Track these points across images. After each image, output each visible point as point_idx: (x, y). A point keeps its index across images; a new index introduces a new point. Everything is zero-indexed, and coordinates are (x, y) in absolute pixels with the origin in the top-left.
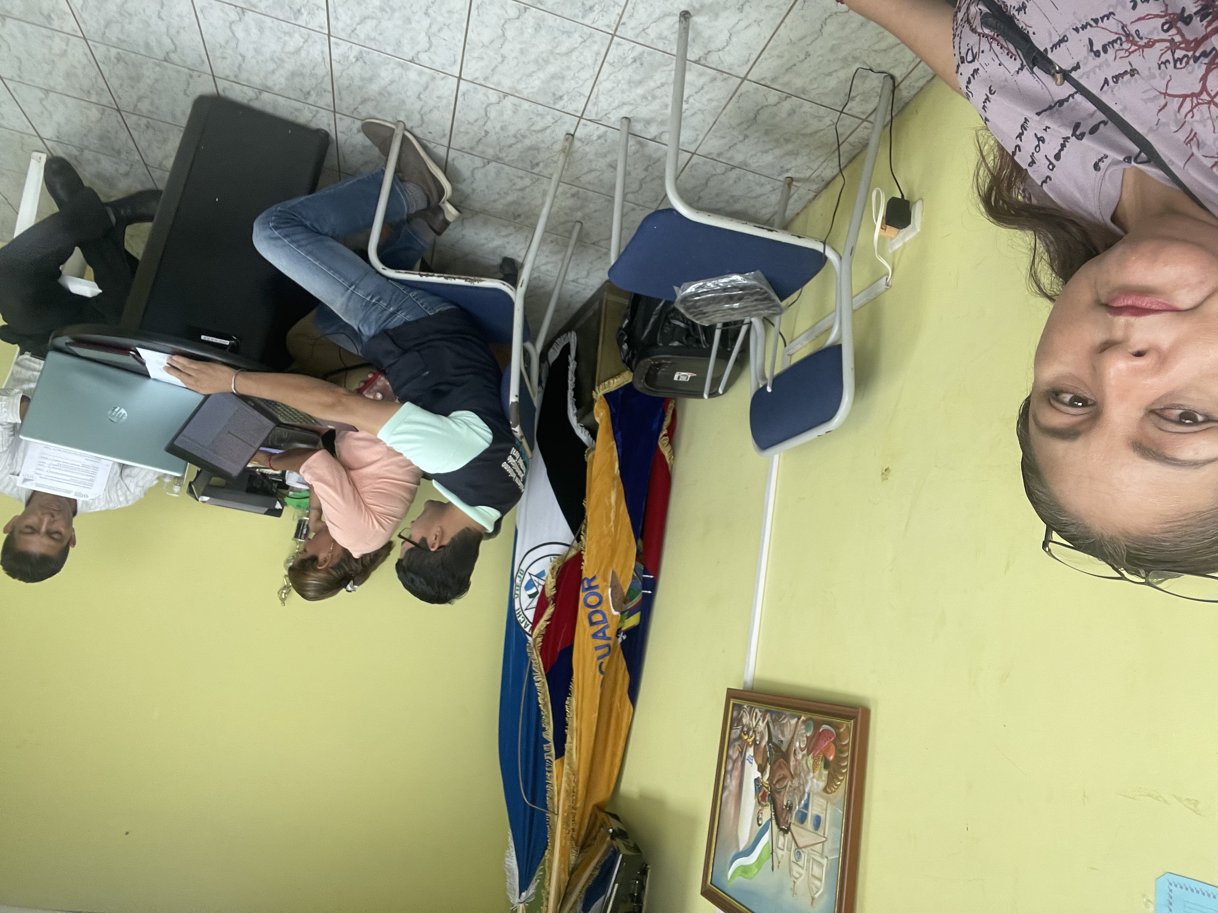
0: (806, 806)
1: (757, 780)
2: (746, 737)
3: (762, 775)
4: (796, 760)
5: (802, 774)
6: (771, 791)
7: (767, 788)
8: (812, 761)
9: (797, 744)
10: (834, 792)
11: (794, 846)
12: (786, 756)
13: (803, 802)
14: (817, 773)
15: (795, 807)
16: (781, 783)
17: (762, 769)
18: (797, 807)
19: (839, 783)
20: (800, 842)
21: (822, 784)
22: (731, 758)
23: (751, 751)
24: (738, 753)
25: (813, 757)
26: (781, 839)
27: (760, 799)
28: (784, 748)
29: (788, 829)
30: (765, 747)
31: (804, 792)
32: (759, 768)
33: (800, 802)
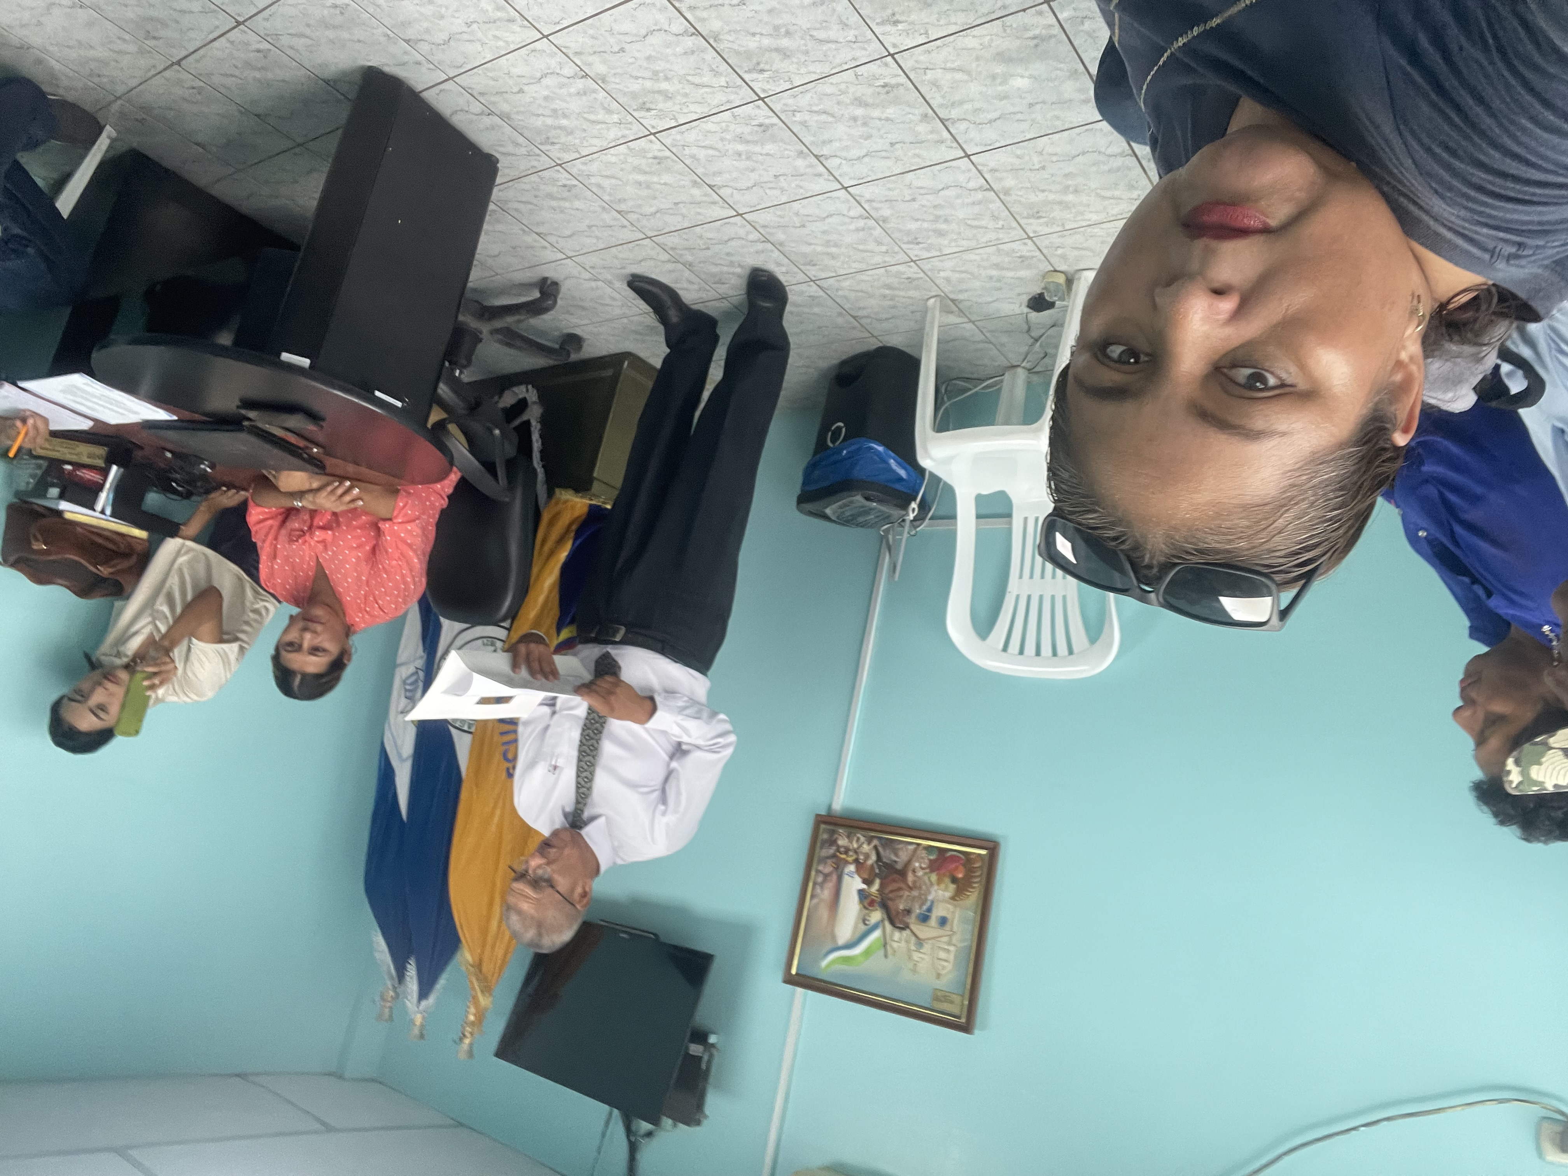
0: (929, 910)
1: (861, 892)
2: (843, 856)
4: (915, 876)
5: (924, 887)
10: (963, 900)
11: (913, 939)
12: (902, 873)
14: (943, 886)
17: (868, 882)
19: (968, 894)
20: (921, 935)
21: (948, 894)
22: (820, 872)
23: (852, 868)
24: (831, 869)
25: (937, 875)
26: (897, 935)
27: (866, 905)
28: (899, 867)
29: (906, 927)
30: (872, 866)
31: (926, 900)
32: (865, 881)
33: (920, 908)
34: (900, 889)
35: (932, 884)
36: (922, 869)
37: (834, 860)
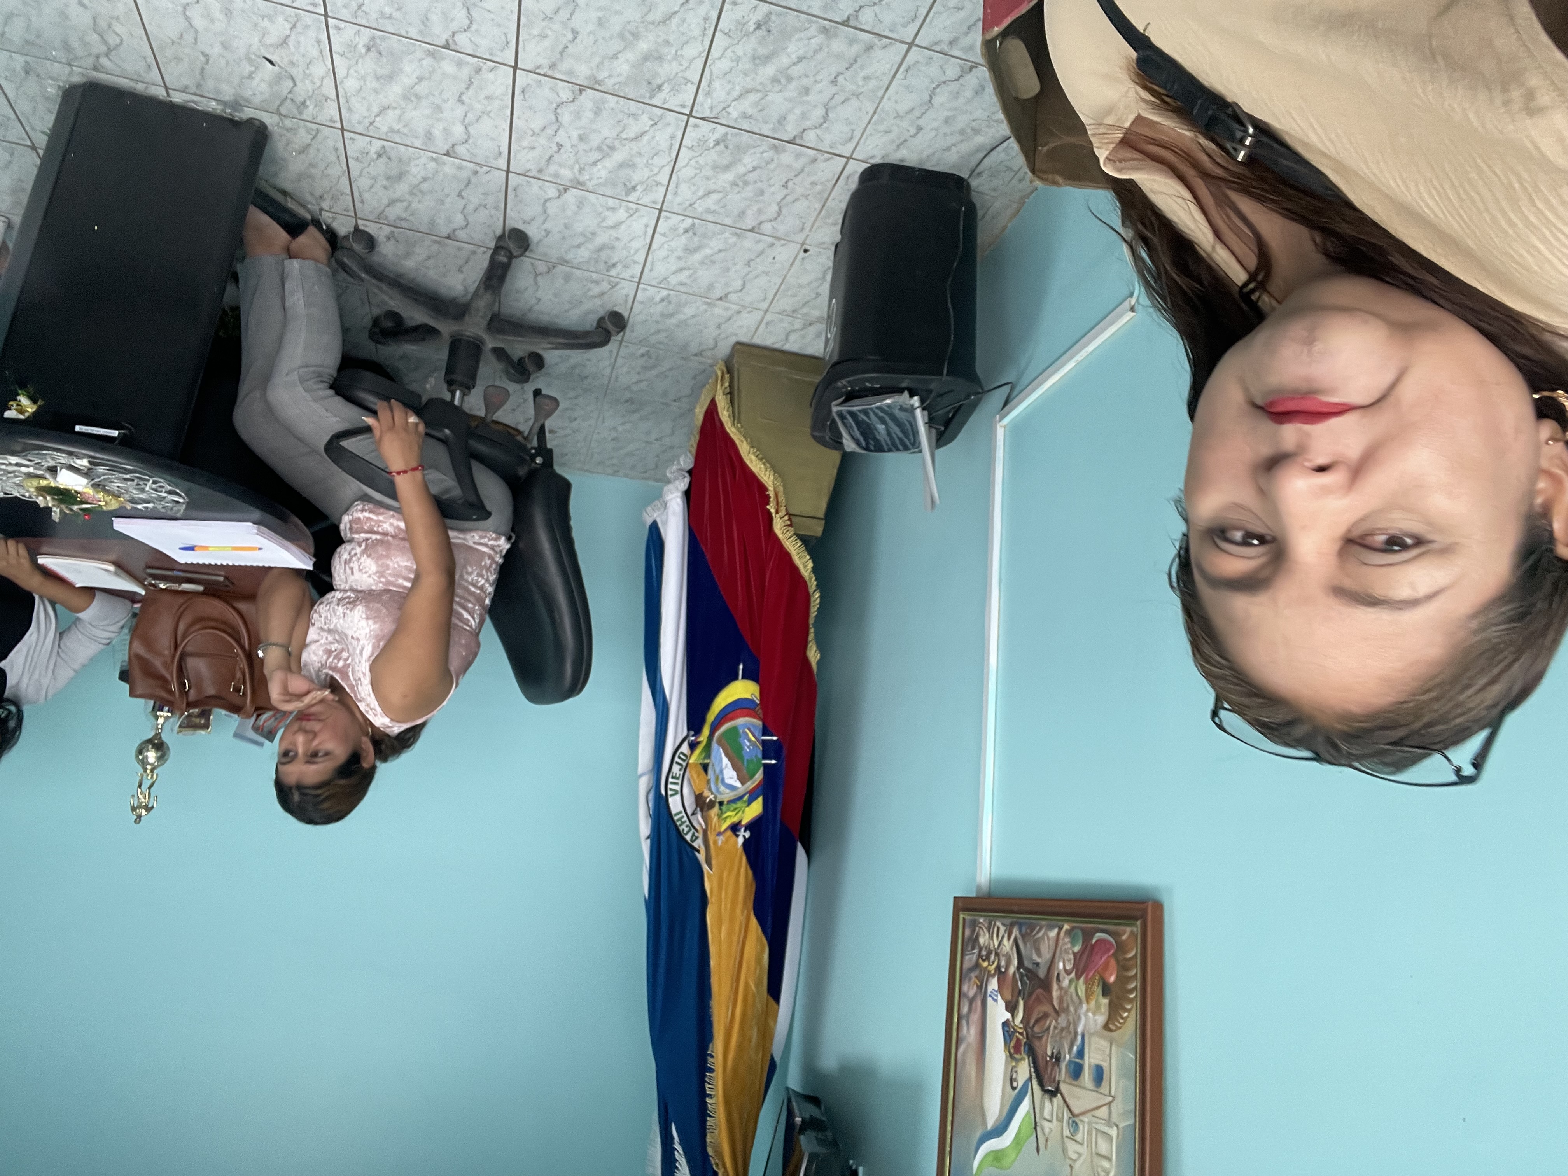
0: (1081, 1054)
1: (1005, 1024)
2: (985, 964)
3: (1013, 1016)
4: (1061, 988)
5: (1072, 1009)
6: (1028, 1038)
7: (1021, 1034)
8: (1084, 988)
9: (1061, 965)
10: (1120, 1028)
11: (1066, 1114)
12: (1045, 985)
13: (1075, 1049)
14: (1093, 1003)
15: (1065, 1057)
16: (1041, 1023)
17: (1011, 1008)
18: (1068, 1056)
19: (1126, 1015)
20: (1075, 1107)
21: (1102, 1018)
22: (965, 996)
23: (995, 984)
24: (976, 988)
25: (1086, 982)
26: (1048, 1107)
27: (1012, 1051)
28: (1042, 972)
29: (1057, 1090)
30: (1014, 974)
31: (1076, 1034)
32: (1008, 1007)
33: (1071, 1048)
34: (1046, 1016)
35: (1081, 1003)
36: (1068, 973)
37: (978, 972)
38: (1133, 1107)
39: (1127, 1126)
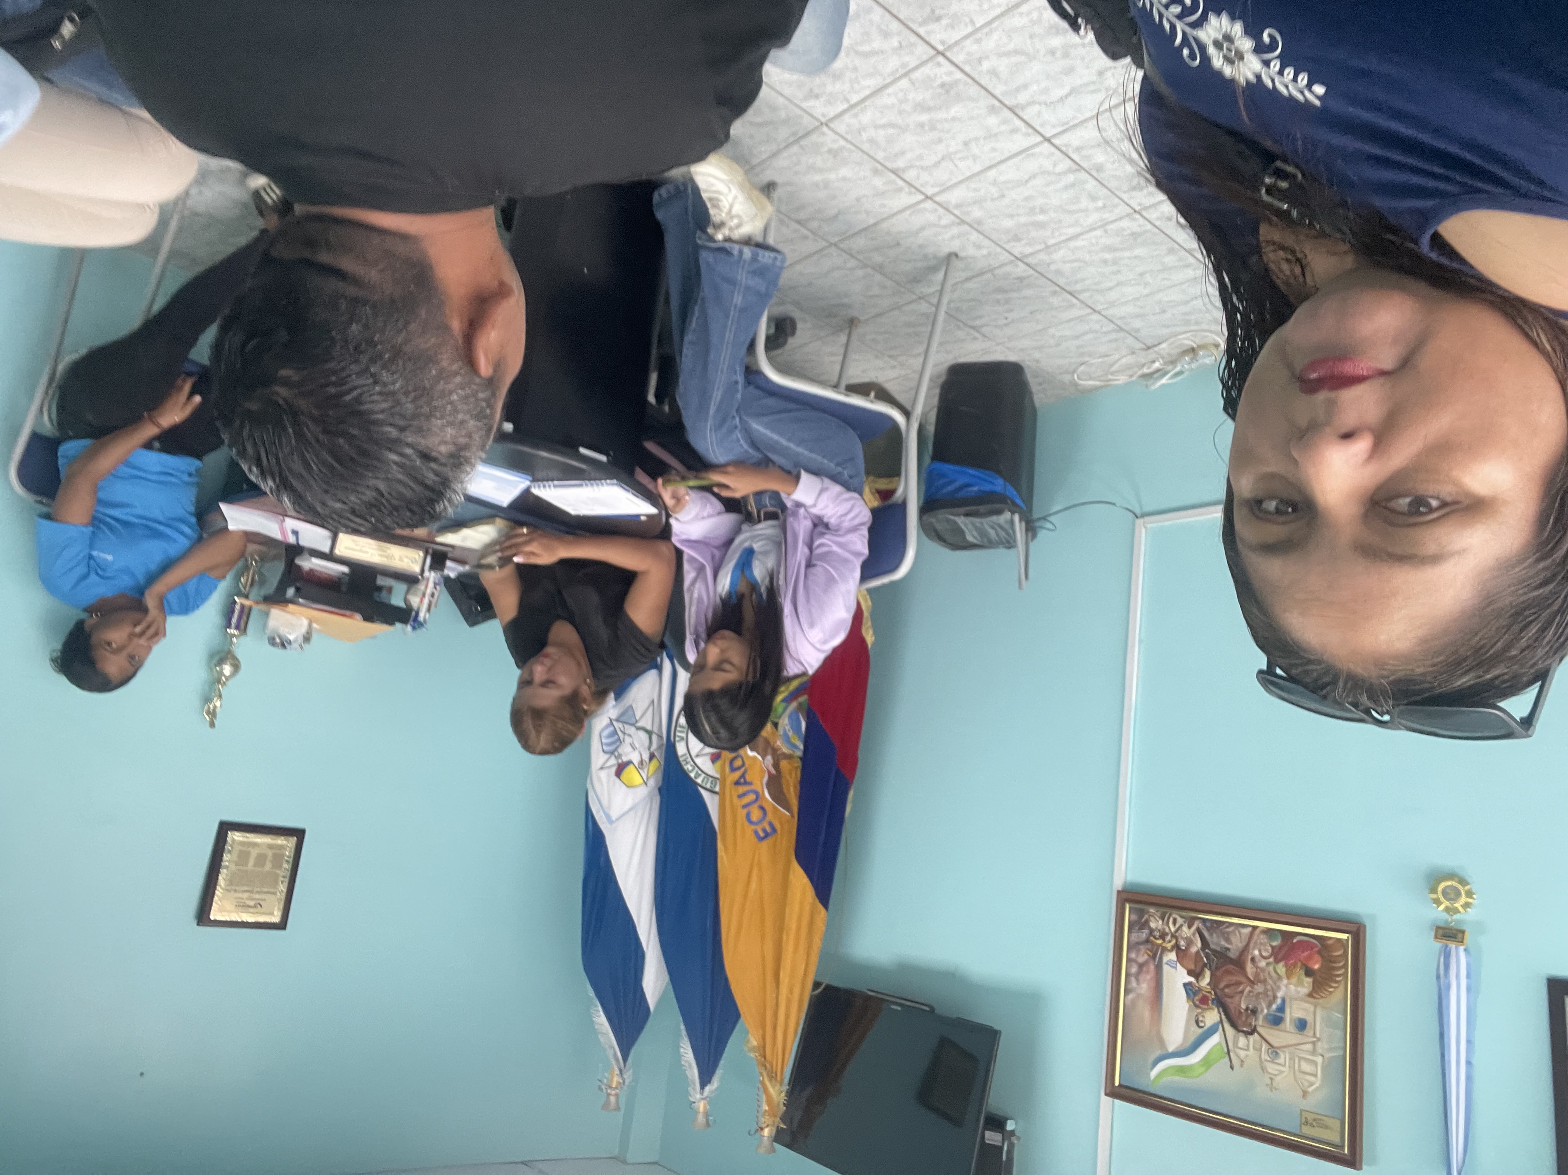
0: (1281, 1009)
1: (1188, 986)
2: (1160, 942)
3: (1197, 980)
4: (1257, 967)
5: (1270, 981)
6: (1216, 996)
7: (1208, 992)
8: (1284, 970)
9: (1256, 952)
10: (1325, 997)
11: (1265, 1046)
12: (1239, 963)
13: (1274, 1007)
14: (1294, 980)
15: (1262, 1010)
16: (1233, 988)
17: (1196, 974)
18: (1266, 1011)
19: (1331, 990)
20: (1275, 1042)
21: (1305, 990)
22: (1135, 961)
23: (1172, 956)
24: (1146, 957)
25: (1286, 965)
26: (1242, 1041)
27: (1197, 1003)
28: (1233, 954)
29: (1253, 1031)
30: (1197, 953)
31: (1275, 997)
32: (1190, 973)
33: (1269, 1006)
34: (1239, 983)
35: (1280, 978)
36: (1264, 958)
37: (1149, 946)
38: (1342, 1045)
39: (1333, 1057)
